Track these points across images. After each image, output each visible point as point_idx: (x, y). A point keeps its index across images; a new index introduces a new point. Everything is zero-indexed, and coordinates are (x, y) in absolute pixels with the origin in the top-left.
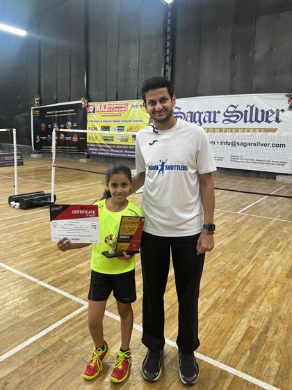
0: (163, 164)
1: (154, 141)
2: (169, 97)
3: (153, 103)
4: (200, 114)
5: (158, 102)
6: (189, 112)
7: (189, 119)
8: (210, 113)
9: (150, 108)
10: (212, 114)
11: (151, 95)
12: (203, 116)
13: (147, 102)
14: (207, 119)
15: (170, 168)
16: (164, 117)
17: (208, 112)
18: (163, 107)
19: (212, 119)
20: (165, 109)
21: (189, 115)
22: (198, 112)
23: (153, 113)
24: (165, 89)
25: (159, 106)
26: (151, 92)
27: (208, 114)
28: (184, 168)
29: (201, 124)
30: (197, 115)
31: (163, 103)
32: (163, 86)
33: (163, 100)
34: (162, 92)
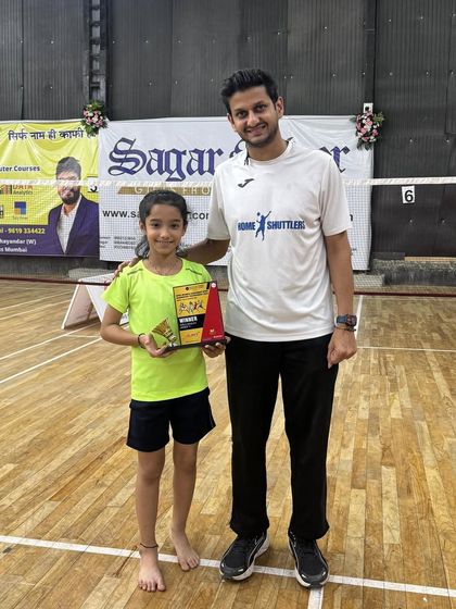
0: (263, 218)
1: (248, 181)
2: (270, 101)
3: (243, 113)
4: (179, 154)
5: (251, 113)
6: (155, 151)
7: (154, 165)
8: (200, 153)
9: (239, 122)
10: (206, 157)
11: (239, 100)
12: (185, 159)
13: (233, 113)
14: (195, 166)
15: (276, 225)
16: (263, 137)
17: (196, 151)
18: (260, 119)
19: (206, 167)
20: (264, 123)
21: (155, 156)
22: (174, 151)
23: (245, 131)
24: (261, 90)
25: (252, 119)
26: (237, 95)
27: (196, 156)
28: (299, 225)
29: (183, 177)
30: (173, 157)
31: (260, 112)
32: (258, 83)
33: (259, 108)
34: (257, 95)
